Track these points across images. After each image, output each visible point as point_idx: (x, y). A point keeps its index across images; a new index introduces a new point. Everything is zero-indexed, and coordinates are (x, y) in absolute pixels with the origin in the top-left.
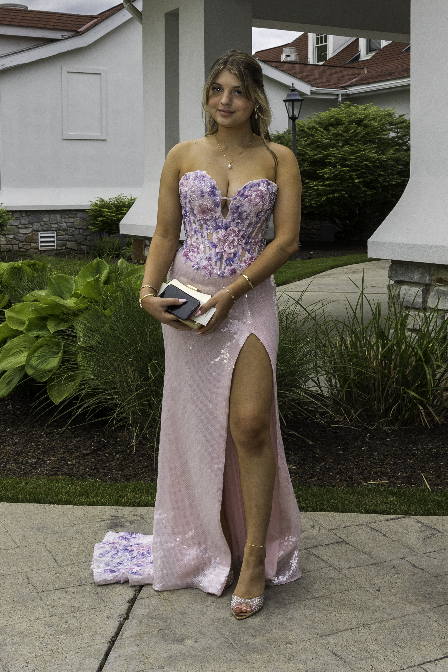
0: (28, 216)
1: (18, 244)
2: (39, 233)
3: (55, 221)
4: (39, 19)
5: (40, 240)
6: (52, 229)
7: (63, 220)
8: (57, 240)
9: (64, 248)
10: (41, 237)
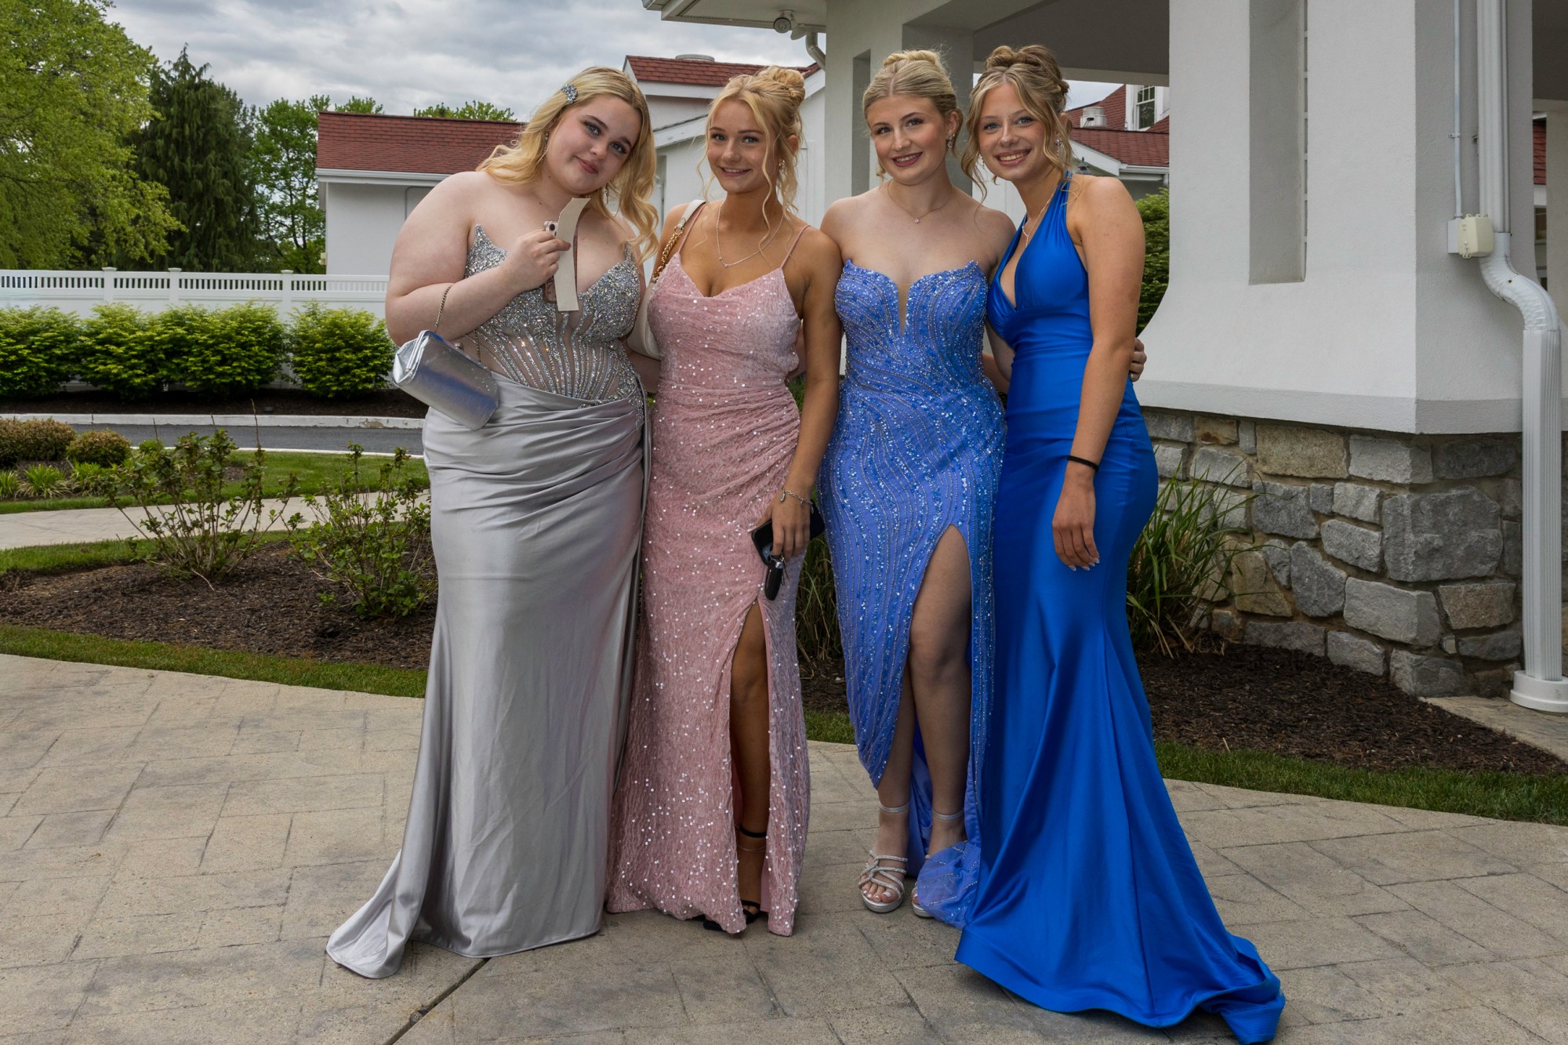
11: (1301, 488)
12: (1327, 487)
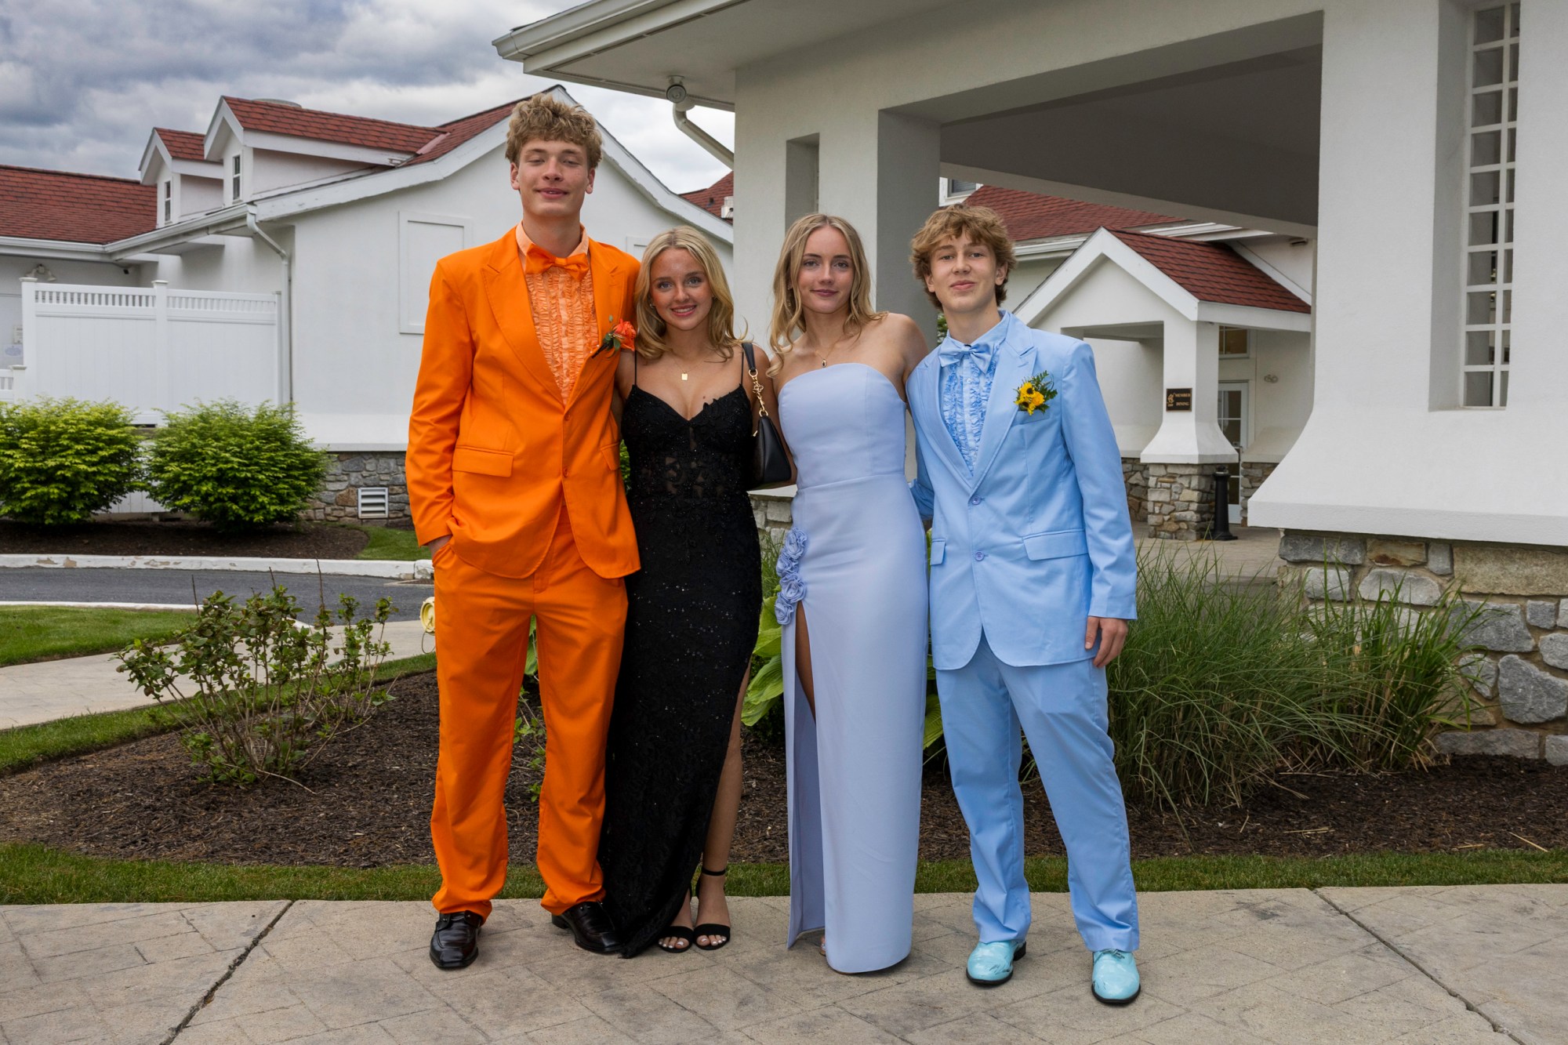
0: (341, 461)
1: (324, 509)
2: (360, 490)
3: (386, 471)
4: (349, 130)
5: (361, 501)
6: (382, 483)
7: (400, 468)
8: (389, 502)
9: (401, 515)
10: (363, 497)
11: (1514, 606)
12: (1550, 604)
